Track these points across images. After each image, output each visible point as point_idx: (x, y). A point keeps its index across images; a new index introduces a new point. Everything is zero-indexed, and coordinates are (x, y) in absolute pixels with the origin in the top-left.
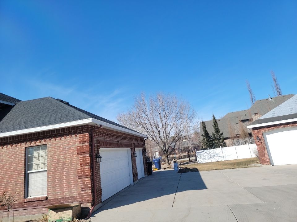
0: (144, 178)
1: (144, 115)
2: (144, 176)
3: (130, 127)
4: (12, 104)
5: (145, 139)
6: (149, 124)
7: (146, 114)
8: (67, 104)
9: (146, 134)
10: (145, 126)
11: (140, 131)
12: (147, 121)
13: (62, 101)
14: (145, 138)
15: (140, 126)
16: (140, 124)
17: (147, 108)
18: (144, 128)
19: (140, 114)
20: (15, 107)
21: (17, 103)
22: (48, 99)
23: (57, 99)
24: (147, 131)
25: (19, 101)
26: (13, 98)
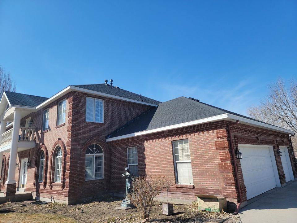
0: (293, 181)
1: (284, 107)
2: (293, 179)
3: (266, 121)
4: (156, 106)
5: (290, 135)
6: (293, 117)
7: (287, 105)
8: (198, 101)
9: (290, 129)
10: (287, 120)
11: (280, 126)
12: (289, 114)
13: (193, 99)
14: (290, 134)
15: (280, 120)
16: (279, 118)
17: (288, 98)
18: (286, 122)
19: (278, 105)
20: (158, 108)
21: (159, 104)
22: (182, 98)
23: (189, 98)
24: (291, 125)
25: (160, 102)
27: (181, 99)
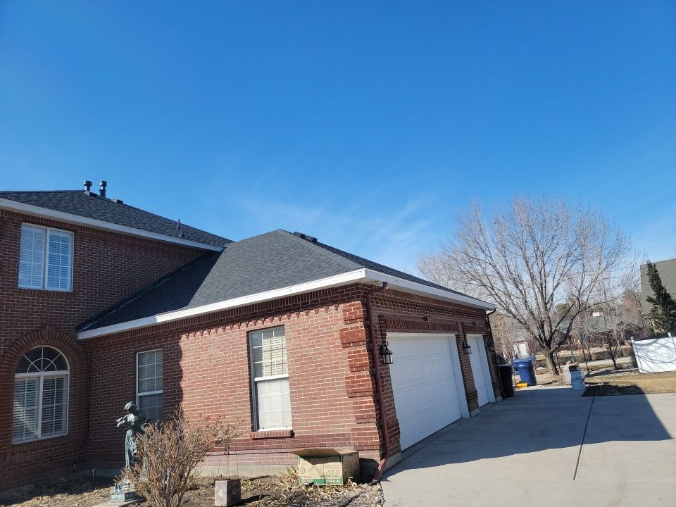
0: (493, 404)
1: (482, 256)
2: (493, 399)
3: (450, 285)
4: (218, 249)
5: (488, 312)
6: (497, 275)
7: (487, 252)
8: (314, 241)
9: (490, 299)
10: (485, 281)
11: (475, 294)
12: (490, 270)
13: (303, 236)
14: (488, 309)
15: (474, 282)
16: (474, 278)
17: (489, 238)
18: (485, 286)
19: (471, 253)
20: (223, 254)
21: (226, 245)
22: (279, 234)
23: (295, 234)
24: (493, 293)
25: (230, 242)
26: (219, 237)
27: (276, 235)
